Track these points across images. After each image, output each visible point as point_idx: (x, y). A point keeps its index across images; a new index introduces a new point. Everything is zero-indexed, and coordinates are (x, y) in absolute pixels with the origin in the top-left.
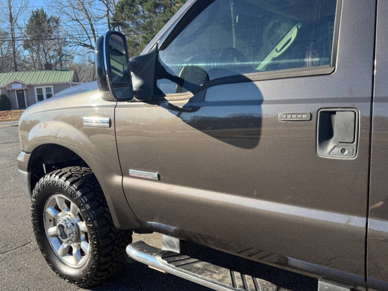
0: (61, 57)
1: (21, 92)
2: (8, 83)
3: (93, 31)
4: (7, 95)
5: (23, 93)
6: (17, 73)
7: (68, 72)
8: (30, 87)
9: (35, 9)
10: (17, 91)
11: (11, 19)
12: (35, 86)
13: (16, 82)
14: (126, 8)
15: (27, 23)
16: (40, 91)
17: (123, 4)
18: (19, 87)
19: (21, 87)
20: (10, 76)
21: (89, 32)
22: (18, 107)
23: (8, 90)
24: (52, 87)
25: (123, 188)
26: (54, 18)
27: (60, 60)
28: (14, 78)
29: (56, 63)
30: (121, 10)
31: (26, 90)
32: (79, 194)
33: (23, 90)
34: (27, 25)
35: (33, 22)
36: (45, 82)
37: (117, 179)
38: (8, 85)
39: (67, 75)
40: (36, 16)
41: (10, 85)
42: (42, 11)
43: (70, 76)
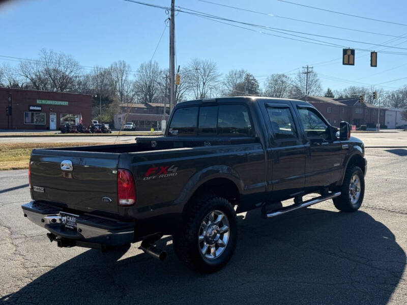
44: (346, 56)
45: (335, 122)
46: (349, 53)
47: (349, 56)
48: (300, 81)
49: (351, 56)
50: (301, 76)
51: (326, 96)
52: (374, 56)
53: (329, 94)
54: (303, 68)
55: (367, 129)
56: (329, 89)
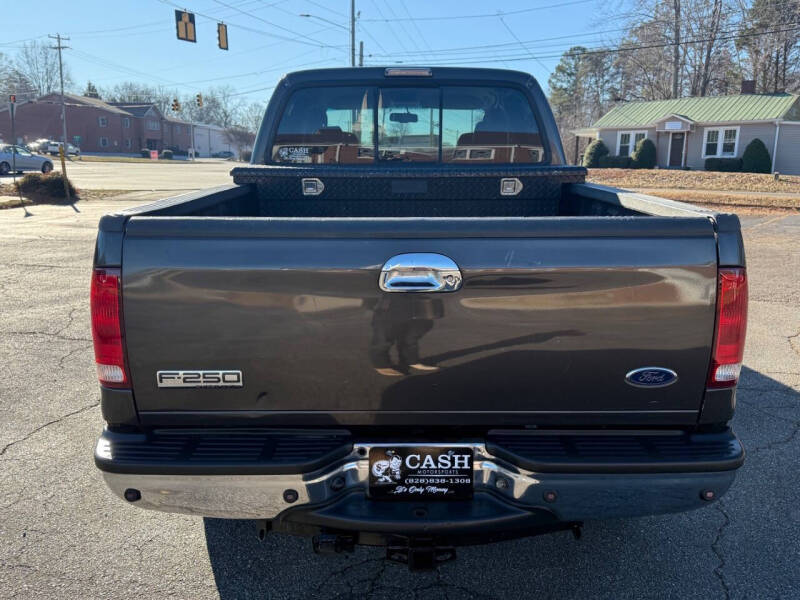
1: (678, 137)
2: (660, 120)
4: (654, 140)
5: (683, 139)
7: (784, 98)
8: (698, 127)
10: (674, 134)
12: (707, 126)
13: (673, 119)
16: (713, 135)
18: (677, 127)
19: (681, 127)
22: (668, 164)
23: (658, 132)
24: (738, 129)
28: (672, 110)
31: (688, 133)
33: (683, 134)
36: (728, 119)
38: (659, 123)
41: (662, 123)
43: (784, 105)
44: (181, 24)
45: (116, 144)
46: (186, 19)
47: (186, 24)
48: (28, 62)
49: (190, 25)
50: (29, 53)
51: (86, 95)
52: (222, 29)
53: (92, 93)
54: (50, 37)
55: (174, 157)
56: (90, 84)
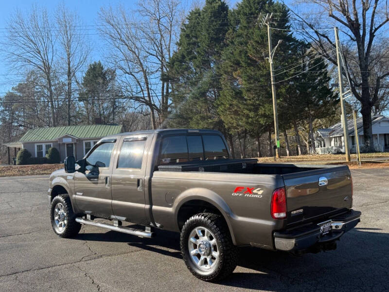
0: (114, 109)
1: (71, 146)
2: (60, 137)
3: (147, 83)
4: (57, 148)
5: (73, 147)
6: (69, 127)
7: (117, 126)
8: (80, 141)
9: (93, 63)
10: (67, 145)
11: (69, 73)
12: (85, 140)
13: (67, 137)
14: (176, 65)
15: (84, 75)
16: (88, 144)
17: (174, 60)
18: (69, 141)
19: (71, 141)
20: (63, 129)
21: (142, 84)
23: (59, 144)
25: (75, 199)
26: (110, 71)
27: (113, 112)
28: (66, 132)
29: (109, 115)
30: (172, 66)
31: (75, 143)
32: (64, 202)
33: (72, 144)
34: (84, 78)
35: (89, 75)
36: (94, 136)
37: (74, 196)
38: (59, 139)
39: (115, 130)
40: (93, 69)
41: (61, 139)
42: (100, 64)
43: (118, 130)
